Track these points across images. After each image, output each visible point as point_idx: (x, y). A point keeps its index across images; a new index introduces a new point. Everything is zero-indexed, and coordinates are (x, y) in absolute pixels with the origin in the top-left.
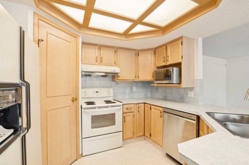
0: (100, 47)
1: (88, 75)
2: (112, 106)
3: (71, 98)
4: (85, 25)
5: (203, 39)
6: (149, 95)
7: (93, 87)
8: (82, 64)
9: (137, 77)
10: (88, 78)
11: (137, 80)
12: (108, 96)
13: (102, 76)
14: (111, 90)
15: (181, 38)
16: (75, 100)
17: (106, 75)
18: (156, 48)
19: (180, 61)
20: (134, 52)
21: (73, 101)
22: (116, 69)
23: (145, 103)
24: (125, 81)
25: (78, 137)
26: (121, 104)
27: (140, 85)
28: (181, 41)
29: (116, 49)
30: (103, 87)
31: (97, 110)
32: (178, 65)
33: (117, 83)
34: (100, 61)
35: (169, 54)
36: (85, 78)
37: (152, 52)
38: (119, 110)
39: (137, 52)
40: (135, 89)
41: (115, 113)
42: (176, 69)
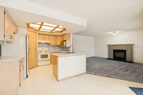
0: (44, 35)
4: (39, 30)
5: (73, 34)
6: (62, 50)
7: (42, 47)
8: (38, 40)
9: (56, 44)
10: (40, 44)
14: (48, 48)
15: (66, 34)
17: (46, 43)
18: (62, 35)
19: (65, 40)
21: (35, 50)
22: (49, 42)
23: (58, 52)
24: (52, 45)
25: (37, 61)
29: (49, 35)
30: (45, 47)
31: (42, 53)
34: (44, 39)
35: (64, 38)
36: (39, 44)
38: (49, 53)
39: (56, 36)
40: (56, 48)
42: (65, 42)
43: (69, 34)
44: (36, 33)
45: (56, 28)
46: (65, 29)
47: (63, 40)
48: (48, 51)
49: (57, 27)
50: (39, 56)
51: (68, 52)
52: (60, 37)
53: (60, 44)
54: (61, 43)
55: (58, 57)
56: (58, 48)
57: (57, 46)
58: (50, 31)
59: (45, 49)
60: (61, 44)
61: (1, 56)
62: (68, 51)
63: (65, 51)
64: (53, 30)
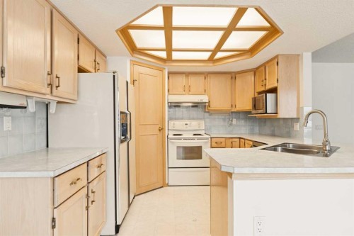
0: (188, 74)
1: (177, 105)
2: (198, 139)
3: (157, 127)
4: (169, 59)
5: (313, 54)
7: (182, 119)
8: (169, 94)
9: (234, 106)
10: (177, 109)
11: (234, 110)
12: (198, 128)
13: (192, 106)
14: (203, 122)
16: (161, 130)
17: (196, 105)
20: (230, 76)
21: (160, 130)
22: (205, 99)
23: (240, 138)
24: (219, 112)
26: (209, 137)
27: (241, 116)
28: (276, 60)
29: (206, 75)
30: (193, 119)
31: (182, 141)
32: (274, 90)
33: (211, 115)
34: (188, 90)
35: (267, 77)
37: (252, 73)
38: (206, 142)
39: (233, 76)
40: (234, 121)
41: (201, 147)
42: (270, 97)
43: (294, 59)
44: (161, 70)
45: (227, 32)
46: (273, 31)
47: (263, 89)
48: (202, 132)
49: (232, 27)
50: (173, 152)
51: (292, 142)
52: (251, 78)
53: (248, 106)
54: (255, 100)
55: (230, 174)
56: (242, 122)
57: (238, 113)
58: (206, 56)
59: (194, 124)
60: (255, 107)
61: (47, 147)
62: (289, 135)
63: (273, 135)
64: (218, 48)
